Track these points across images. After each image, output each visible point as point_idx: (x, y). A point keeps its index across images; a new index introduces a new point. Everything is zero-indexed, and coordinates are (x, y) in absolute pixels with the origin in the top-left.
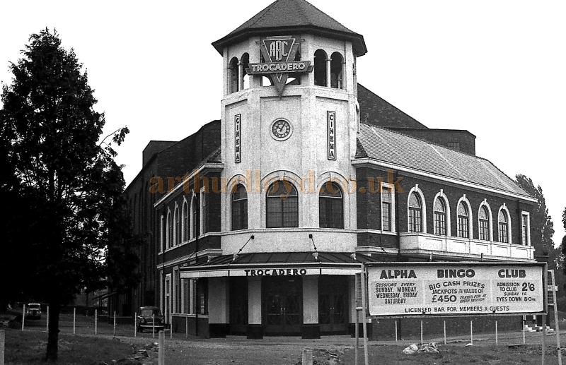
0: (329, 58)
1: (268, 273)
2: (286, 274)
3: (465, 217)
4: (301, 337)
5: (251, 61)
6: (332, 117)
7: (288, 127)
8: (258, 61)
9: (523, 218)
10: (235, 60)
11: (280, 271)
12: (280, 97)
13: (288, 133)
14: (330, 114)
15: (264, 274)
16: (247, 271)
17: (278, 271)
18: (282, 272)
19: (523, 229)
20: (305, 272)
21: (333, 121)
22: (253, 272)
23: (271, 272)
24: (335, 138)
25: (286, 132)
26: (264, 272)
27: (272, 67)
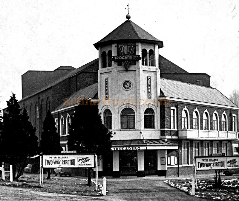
0: (148, 52)
1: (123, 149)
2: (131, 149)
3: (206, 120)
4: (137, 176)
5: (113, 55)
6: (149, 79)
7: (130, 84)
8: (116, 55)
9: (233, 117)
10: (104, 53)
11: (129, 148)
12: (127, 70)
13: (130, 87)
14: (149, 78)
15: (122, 150)
16: (114, 148)
17: (128, 148)
18: (130, 149)
19: (233, 123)
20: (140, 148)
21: (150, 81)
22: (117, 149)
23: (125, 149)
24: (151, 89)
25: (130, 86)
26: (122, 149)
27: (123, 58)
